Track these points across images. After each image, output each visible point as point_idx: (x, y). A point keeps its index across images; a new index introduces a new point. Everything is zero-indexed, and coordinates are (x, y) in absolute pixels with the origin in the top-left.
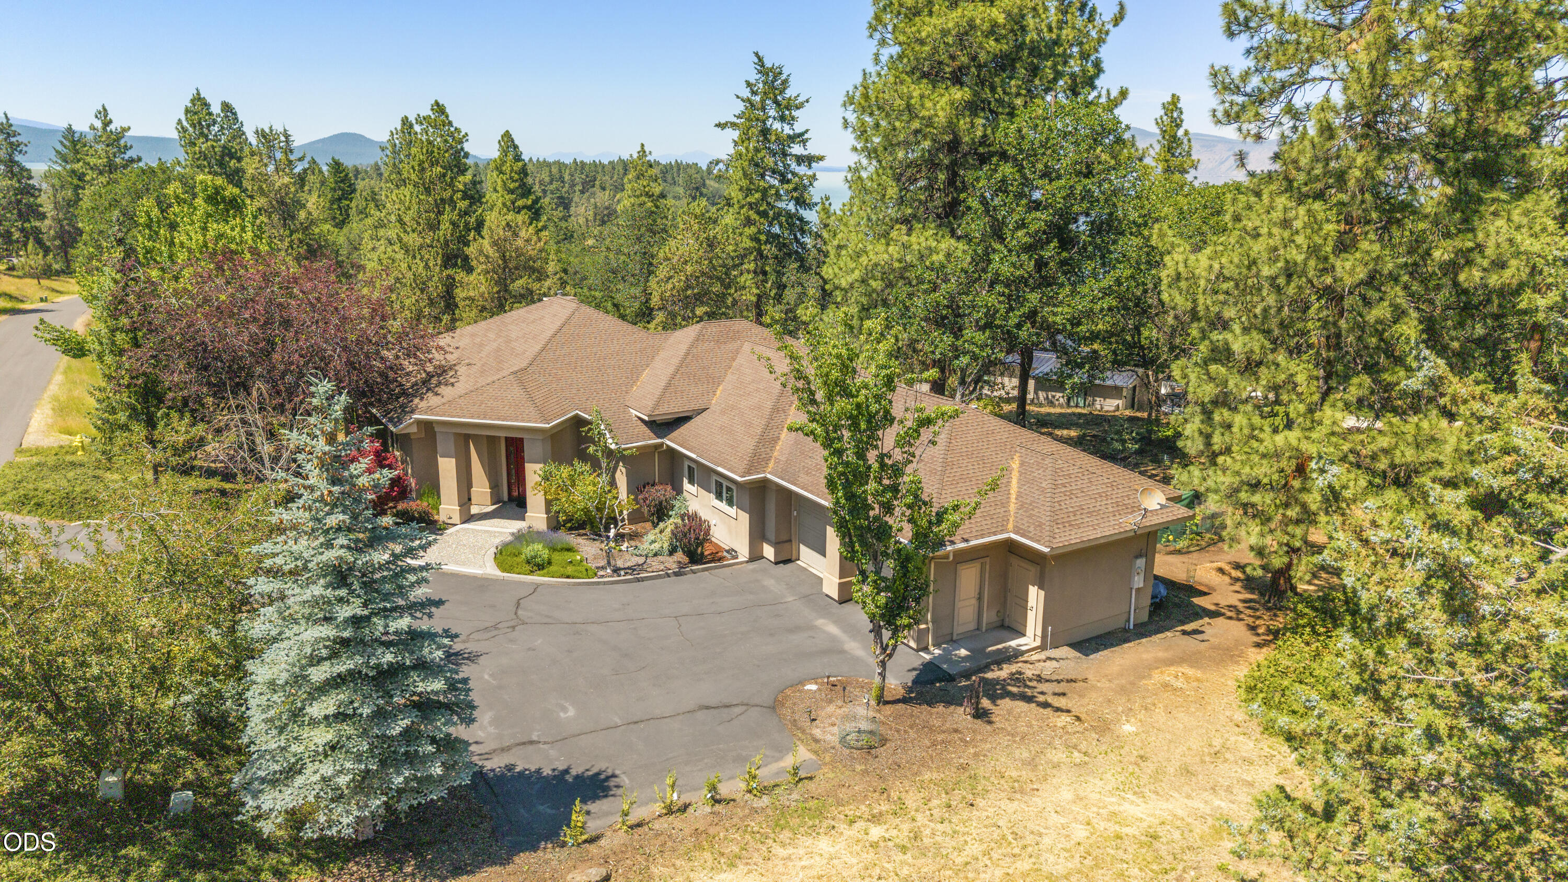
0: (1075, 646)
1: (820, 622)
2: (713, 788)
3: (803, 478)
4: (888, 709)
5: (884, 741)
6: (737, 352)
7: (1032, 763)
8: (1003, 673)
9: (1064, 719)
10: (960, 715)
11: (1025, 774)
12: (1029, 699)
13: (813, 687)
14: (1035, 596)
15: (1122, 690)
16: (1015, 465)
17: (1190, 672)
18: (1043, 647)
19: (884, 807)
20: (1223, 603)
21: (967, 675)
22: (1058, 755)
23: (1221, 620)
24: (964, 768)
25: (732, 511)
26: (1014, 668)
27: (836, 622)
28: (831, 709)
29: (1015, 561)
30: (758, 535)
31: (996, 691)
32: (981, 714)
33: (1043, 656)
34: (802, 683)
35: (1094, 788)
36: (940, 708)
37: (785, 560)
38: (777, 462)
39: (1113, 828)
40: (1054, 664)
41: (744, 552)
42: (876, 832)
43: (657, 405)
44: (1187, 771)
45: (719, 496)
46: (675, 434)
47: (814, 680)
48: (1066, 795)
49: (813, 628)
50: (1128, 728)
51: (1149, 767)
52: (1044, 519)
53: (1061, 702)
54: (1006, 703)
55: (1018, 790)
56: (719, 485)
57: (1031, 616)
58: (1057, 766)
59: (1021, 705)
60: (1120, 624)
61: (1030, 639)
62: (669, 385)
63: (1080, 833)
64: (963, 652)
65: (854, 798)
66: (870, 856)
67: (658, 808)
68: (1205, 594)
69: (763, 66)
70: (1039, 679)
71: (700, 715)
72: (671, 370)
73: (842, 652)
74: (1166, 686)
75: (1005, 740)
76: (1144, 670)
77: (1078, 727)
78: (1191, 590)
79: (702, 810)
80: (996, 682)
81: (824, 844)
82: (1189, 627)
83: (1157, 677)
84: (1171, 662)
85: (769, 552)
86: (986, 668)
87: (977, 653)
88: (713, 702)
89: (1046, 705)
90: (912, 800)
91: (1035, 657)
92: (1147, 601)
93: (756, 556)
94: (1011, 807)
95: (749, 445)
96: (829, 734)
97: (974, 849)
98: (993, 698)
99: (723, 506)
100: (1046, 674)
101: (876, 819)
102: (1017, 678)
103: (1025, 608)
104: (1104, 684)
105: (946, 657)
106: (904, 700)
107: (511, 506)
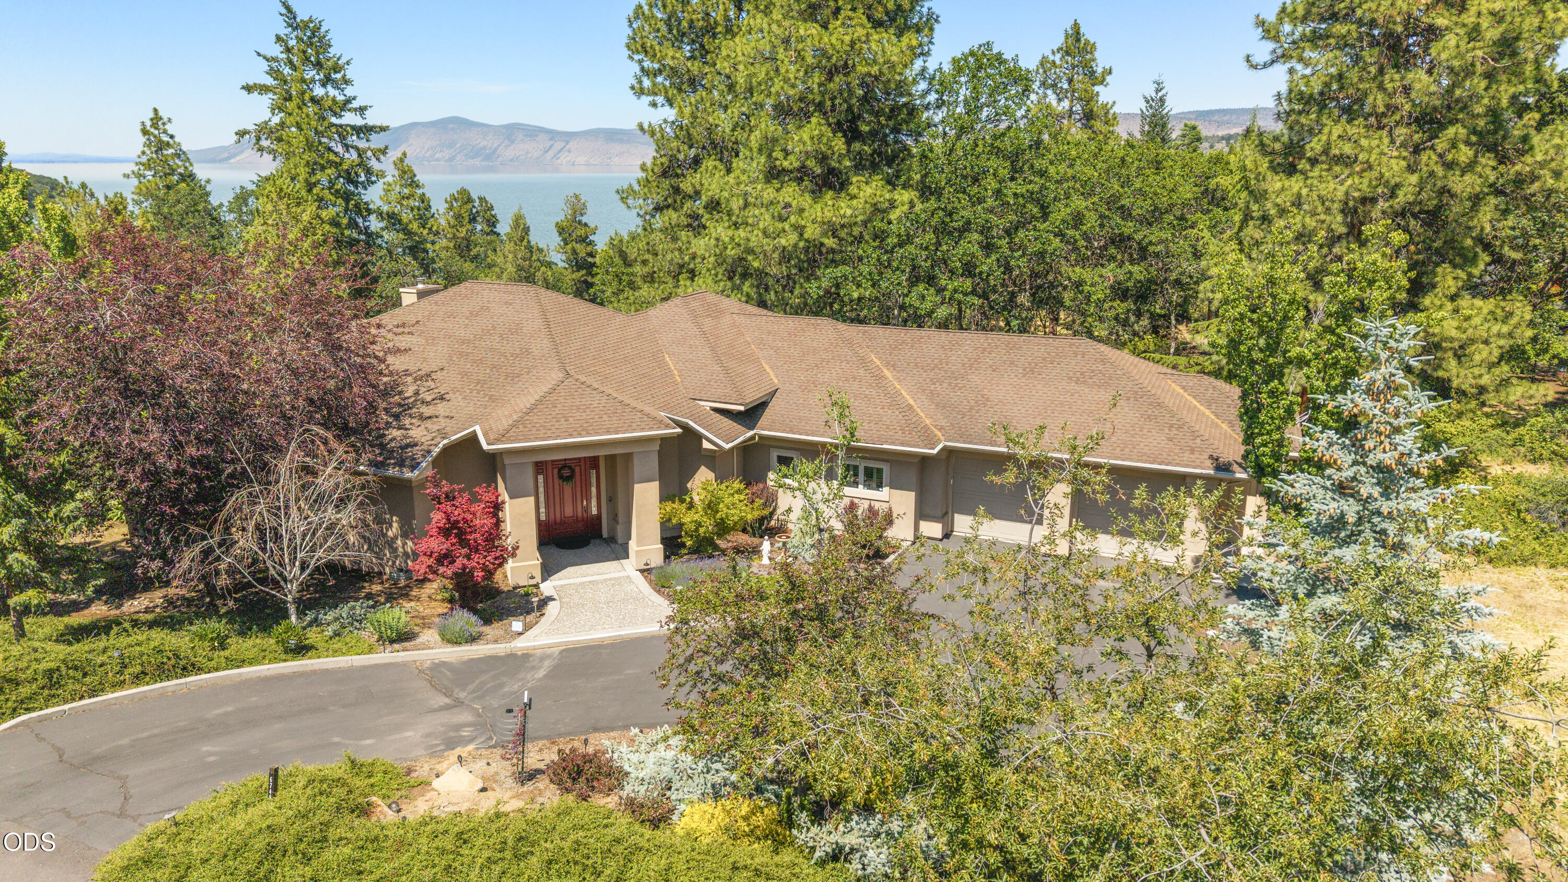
25: (880, 494)
46: (763, 421)
69: (294, 18)
107: (553, 550)
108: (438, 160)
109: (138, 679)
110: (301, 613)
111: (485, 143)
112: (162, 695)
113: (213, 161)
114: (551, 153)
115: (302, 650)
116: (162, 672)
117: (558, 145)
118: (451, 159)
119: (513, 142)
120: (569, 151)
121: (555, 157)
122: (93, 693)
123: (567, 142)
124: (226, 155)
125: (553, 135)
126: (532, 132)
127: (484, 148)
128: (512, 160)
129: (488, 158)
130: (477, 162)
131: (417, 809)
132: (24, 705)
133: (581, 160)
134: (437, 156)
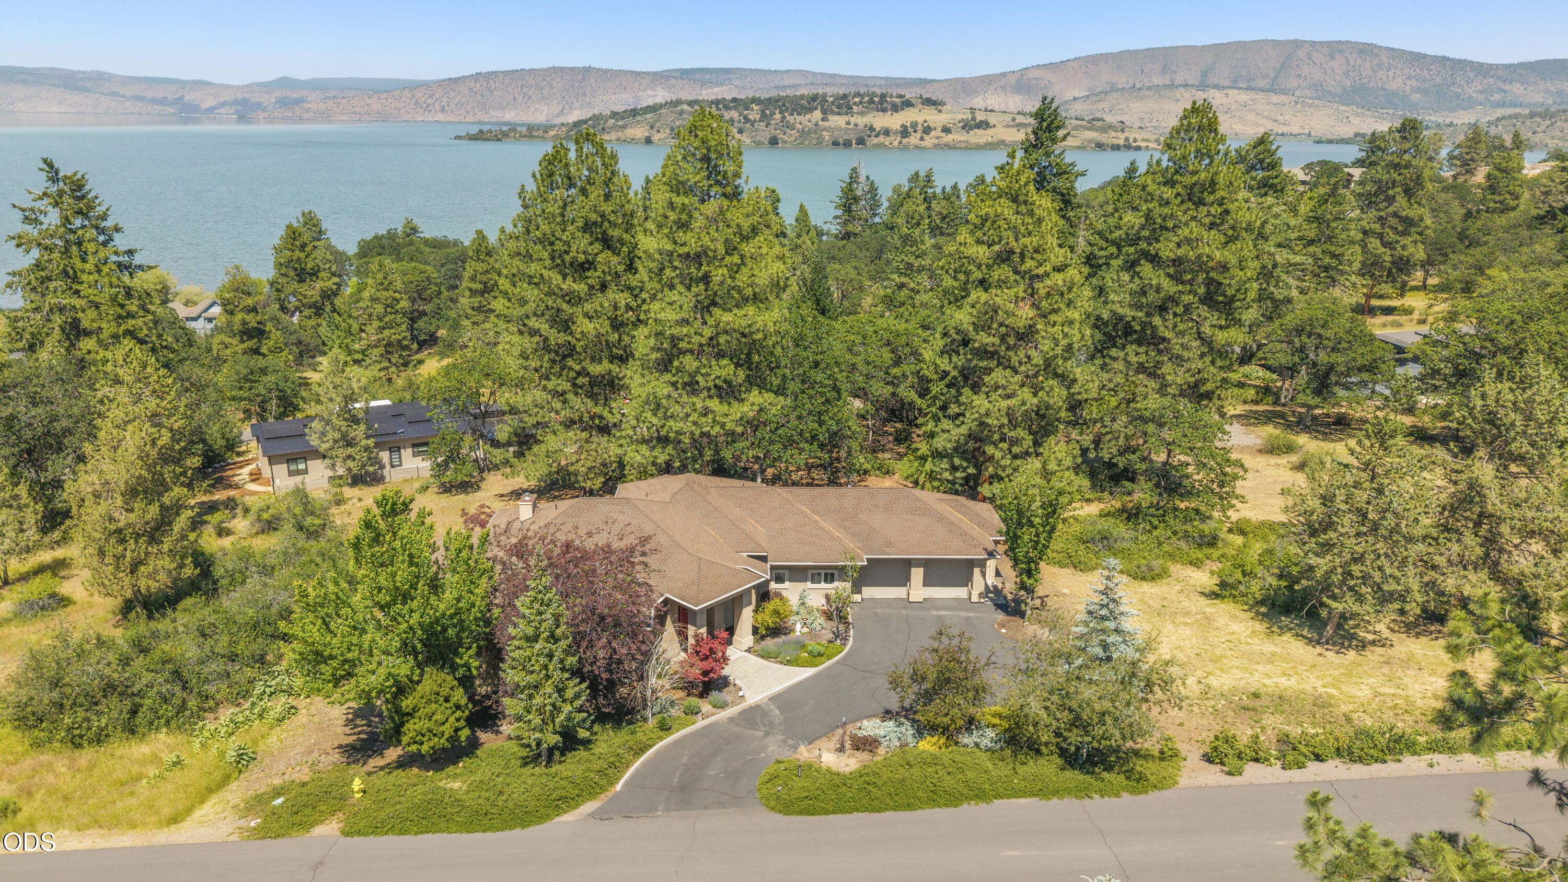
13: (1003, 631)
47: (997, 628)
56: (815, 576)
109: (636, 756)
112: (648, 761)
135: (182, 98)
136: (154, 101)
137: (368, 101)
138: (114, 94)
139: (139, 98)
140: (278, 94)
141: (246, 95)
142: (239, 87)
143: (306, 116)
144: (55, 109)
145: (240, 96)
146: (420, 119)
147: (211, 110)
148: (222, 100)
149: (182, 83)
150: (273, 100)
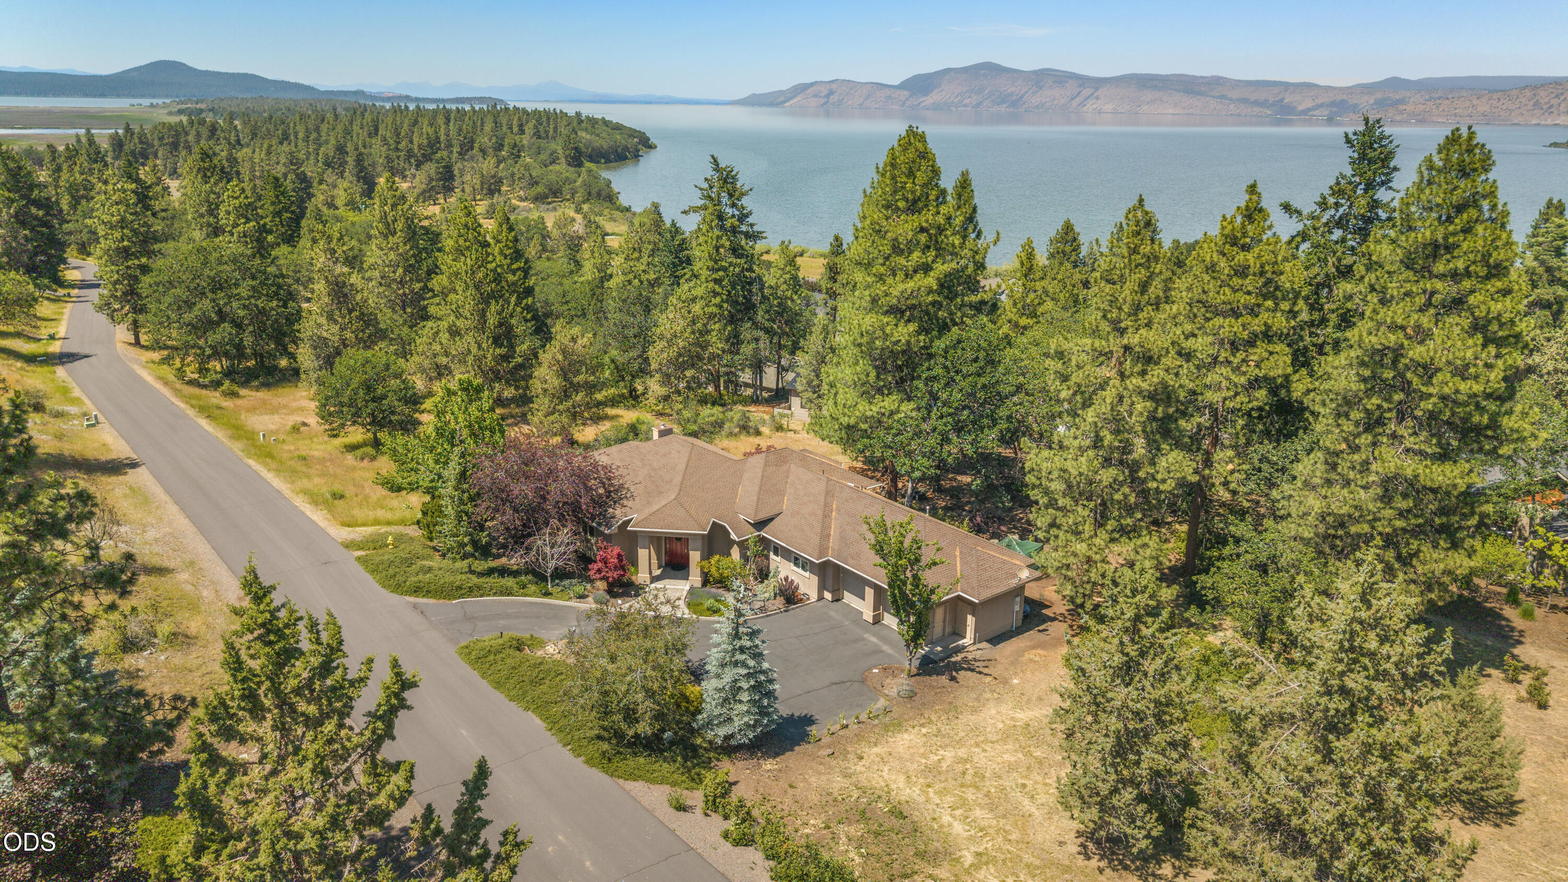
0: (990, 641)
1: (866, 636)
2: (857, 718)
3: (850, 561)
4: (913, 679)
5: (916, 694)
6: (788, 471)
7: (978, 699)
8: (958, 658)
9: (988, 679)
10: (944, 680)
11: (976, 704)
12: (973, 670)
13: (875, 671)
14: (970, 620)
15: (1012, 663)
16: (958, 553)
17: (1042, 652)
18: (974, 643)
19: (923, 721)
20: (1058, 612)
21: (942, 660)
22: (988, 695)
23: (1056, 622)
24: (951, 703)
25: (807, 574)
26: (963, 655)
27: (874, 635)
28: (888, 681)
29: (960, 603)
30: (822, 587)
31: (957, 667)
32: (953, 679)
33: (975, 648)
34: (871, 669)
35: (1004, 708)
36: (934, 677)
37: (837, 600)
38: (833, 550)
39: (1012, 723)
40: (980, 652)
41: (814, 596)
42: (924, 730)
43: (756, 513)
44: (1040, 699)
45: (796, 564)
46: (766, 529)
47: (875, 667)
48: (993, 712)
49: (863, 639)
50: (1016, 681)
51: (1025, 698)
52: (975, 585)
53: (986, 671)
54: (962, 673)
55: (974, 711)
56: (796, 559)
57: (969, 629)
58: (988, 700)
59: (969, 673)
60: (1009, 628)
61: (968, 640)
62: (759, 499)
63: (1000, 725)
64: (939, 649)
65: (910, 718)
66: (924, 739)
67: (838, 727)
68: (1048, 607)
69: (717, 165)
70: (975, 660)
71: (834, 687)
72: (757, 488)
73: (882, 652)
74: (1031, 660)
75: (965, 690)
76: (1020, 653)
77: (995, 682)
78: (1042, 605)
79: (854, 727)
80: (956, 663)
81: (906, 736)
82: (1041, 628)
83: (1028, 656)
84: (1033, 647)
85: (828, 596)
86: (950, 656)
87: (945, 648)
88: (836, 680)
89: (980, 673)
90: (934, 717)
91: (971, 649)
92: (1021, 616)
93: (821, 598)
94: (973, 718)
95: (816, 540)
96: (893, 692)
97: (962, 734)
98: (957, 671)
99: (800, 570)
100: (978, 657)
101: (922, 725)
102: (965, 660)
103: (965, 626)
104: (1004, 661)
105: (931, 652)
106: (918, 674)
107: (668, 569)
108: (965, 106)
109: (495, 594)
110: (552, 581)
111: (1013, 89)
112: (500, 601)
113: (771, 105)
114: (1078, 100)
115: (547, 594)
116: (502, 594)
117: (1087, 92)
118: (979, 104)
119: (1041, 88)
120: (1097, 98)
121: (1082, 104)
122: (482, 596)
123: (1097, 89)
124: (782, 99)
125: (1083, 81)
126: (1059, 78)
127: (1012, 94)
128: (1036, 107)
129: (1014, 104)
130: (1003, 109)
131: (540, 653)
132: (461, 596)
133: (1109, 107)
134: (966, 101)
135: (1282, 100)
136: (1257, 103)
137: (1475, 102)
138: (1222, 97)
139: (1244, 101)
140: (1379, 95)
141: (1345, 97)
142: (1341, 89)
143: (1398, 118)
144: (1171, 111)
145: (1339, 98)
146: (1534, 122)
147: (1305, 112)
148: (1319, 101)
149: (1286, 86)
150: (1372, 101)
